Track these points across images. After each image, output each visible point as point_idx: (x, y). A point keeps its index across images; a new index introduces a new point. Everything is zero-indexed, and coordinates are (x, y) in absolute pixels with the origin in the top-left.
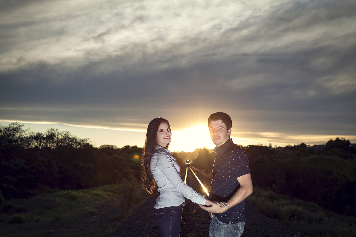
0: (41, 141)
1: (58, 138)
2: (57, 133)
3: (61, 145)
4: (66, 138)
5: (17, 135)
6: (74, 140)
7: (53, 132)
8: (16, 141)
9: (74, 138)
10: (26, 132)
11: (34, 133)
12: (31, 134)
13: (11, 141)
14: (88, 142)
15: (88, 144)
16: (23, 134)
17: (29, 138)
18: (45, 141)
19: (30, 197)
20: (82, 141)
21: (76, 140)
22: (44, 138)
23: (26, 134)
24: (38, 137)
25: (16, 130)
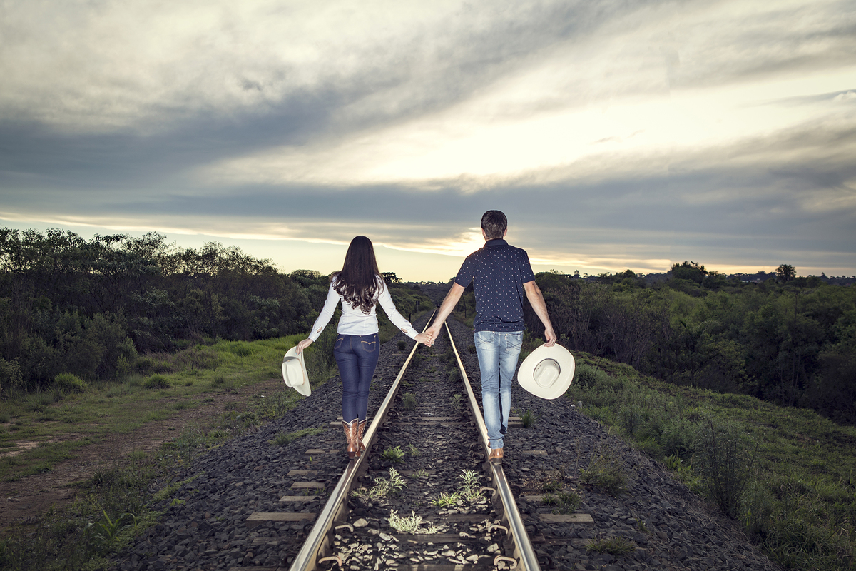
0: (193, 262)
1: (220, 258)
2: (219, 250)
3: (226, 270)
4: (235, 257)
5: (156, 252)
6: (247, 261)
7: (213, 247)
8: (154, 262)
9: (247, 259)
10: (170, 248)
11: (183, 249)
12: (178, 251)
13: (146, 263)
14: (270, 264)
15: (270, 268)
16: (166, 250)
17: (175, 257)
18: (200, 263)
19: (177, 351)
20: (261, 263)
21: (251, 261)
22: (198, 258)
23: (170, 251)
24: (189, 256)
25: (154, 244)
